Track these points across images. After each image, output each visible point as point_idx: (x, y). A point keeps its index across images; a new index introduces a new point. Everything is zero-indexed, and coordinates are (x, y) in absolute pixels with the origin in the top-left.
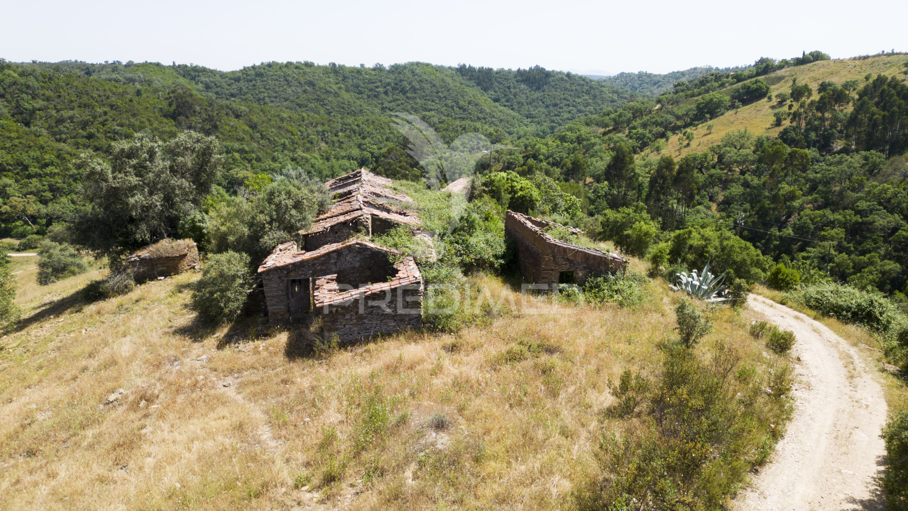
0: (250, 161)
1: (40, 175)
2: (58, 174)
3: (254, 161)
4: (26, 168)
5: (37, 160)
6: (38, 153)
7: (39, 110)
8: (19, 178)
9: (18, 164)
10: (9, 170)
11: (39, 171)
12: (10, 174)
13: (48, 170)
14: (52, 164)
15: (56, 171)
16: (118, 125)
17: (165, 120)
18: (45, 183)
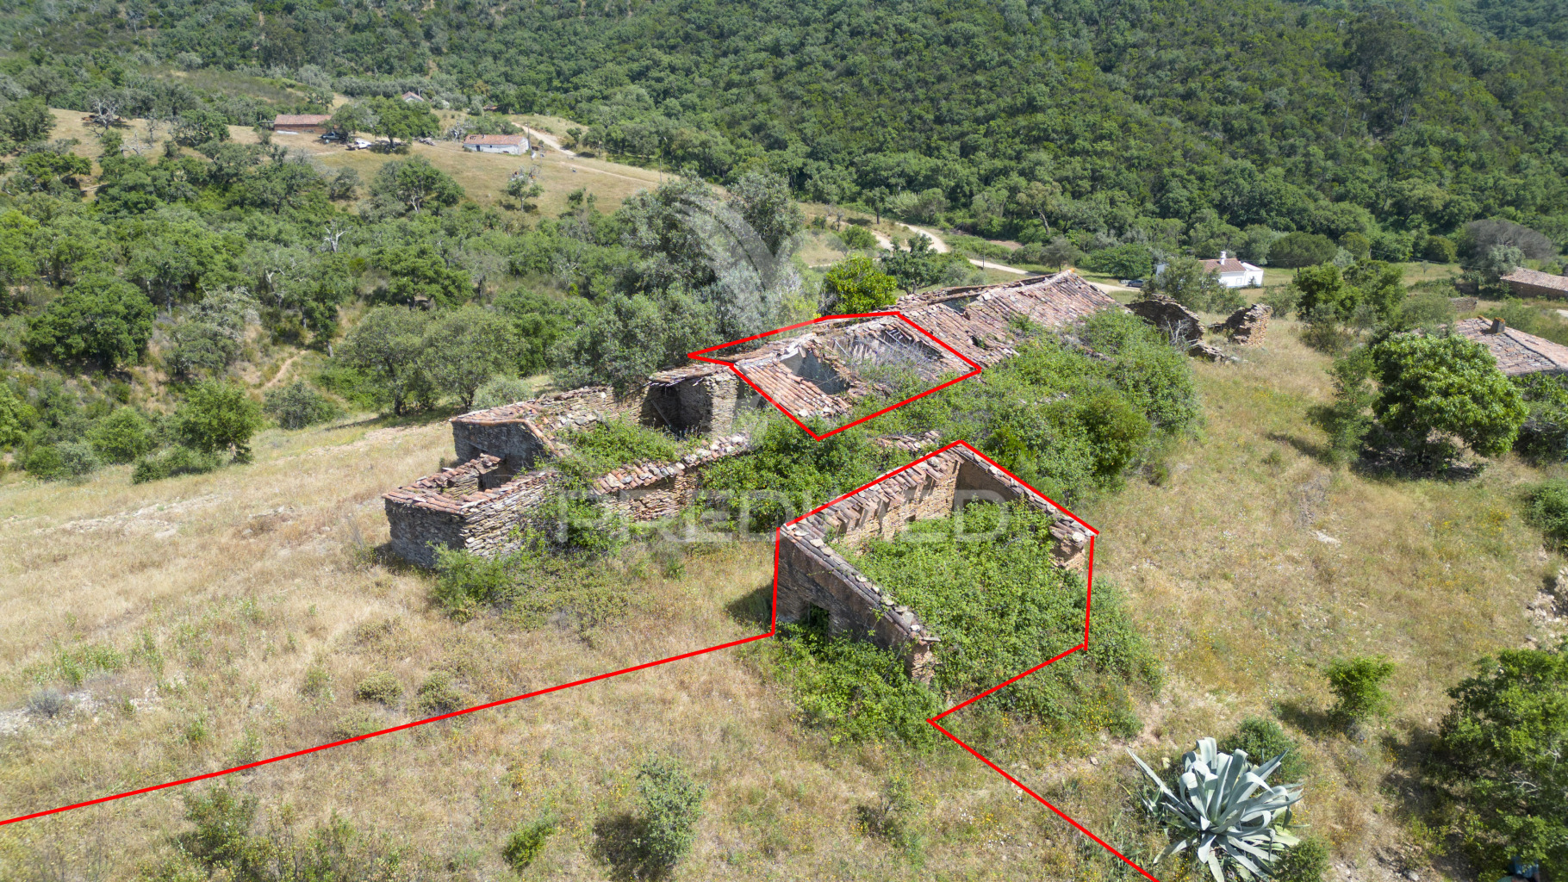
0: (1457, 165)
1: (1087, 153)
2: (1112, 153)
3: (1467, 168)
4: (1073, 138)
5: (1092, 127)
6: (1098, 117)
7: (1134, 46)
8: (1060, 153)
9: (1067, 132)
10: (1052, 141)
11: (1087, 146)
12: (1052, 145)
13: (1099, 146)
14: (1109, 137)
15: (1110, 148)
16: (1239, 79)
17: (1327, 74)
18: (1088, 166)
